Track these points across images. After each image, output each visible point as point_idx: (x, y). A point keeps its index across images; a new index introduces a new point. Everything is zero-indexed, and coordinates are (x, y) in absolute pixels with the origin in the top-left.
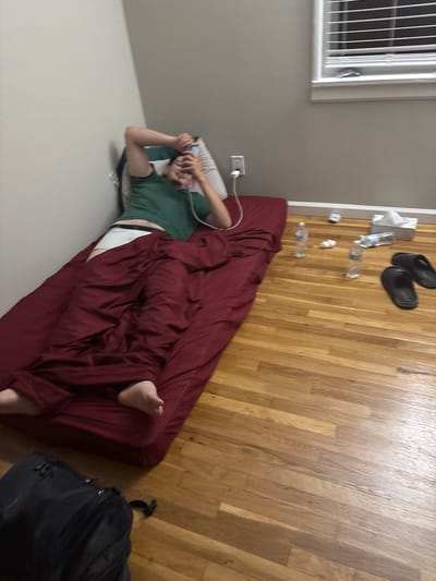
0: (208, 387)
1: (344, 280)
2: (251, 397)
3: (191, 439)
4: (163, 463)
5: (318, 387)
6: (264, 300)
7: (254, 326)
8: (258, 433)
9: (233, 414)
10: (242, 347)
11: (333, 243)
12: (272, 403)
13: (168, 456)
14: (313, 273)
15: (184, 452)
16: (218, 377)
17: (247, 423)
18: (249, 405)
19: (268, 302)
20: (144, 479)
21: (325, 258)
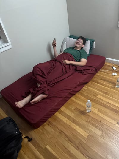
0: (59, 111)
1: (114, 88)
2: (69, 117)
3: (48, 124)
4: (39, 128)
5: (89, 120)
6: (86, 88)
7: (79, 96)
8: (66, 129)
9: (62, 121)
10: (73, 102)
11: (116, 74)
12: (74, 121)
13: (41, 127)
14: (105, 83)
15: (45, 127)
16: (63, 109)
17: (64, 125)
18: (67, 119)
19: (87, 89)
20: (33, 131)
21: (111, 79)
